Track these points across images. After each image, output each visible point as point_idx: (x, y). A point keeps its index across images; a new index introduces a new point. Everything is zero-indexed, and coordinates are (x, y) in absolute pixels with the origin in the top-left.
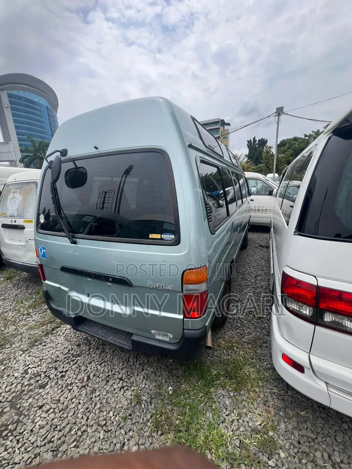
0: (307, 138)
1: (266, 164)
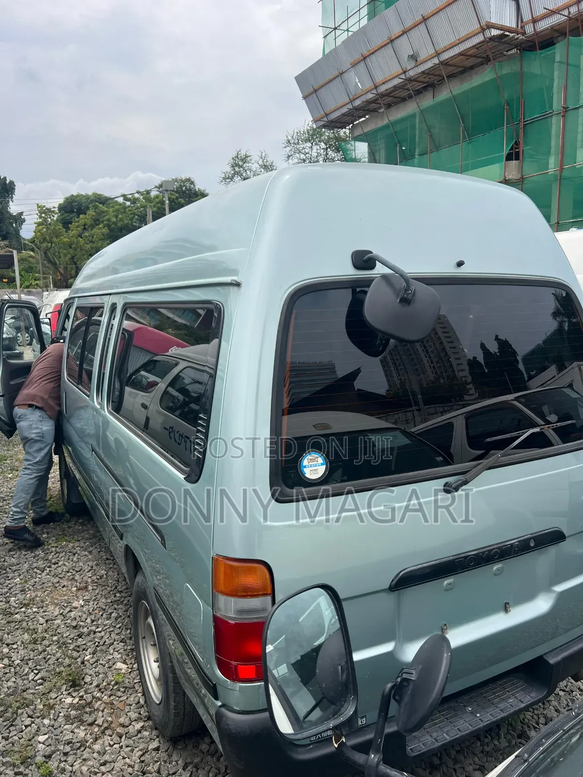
1: (45, 253)
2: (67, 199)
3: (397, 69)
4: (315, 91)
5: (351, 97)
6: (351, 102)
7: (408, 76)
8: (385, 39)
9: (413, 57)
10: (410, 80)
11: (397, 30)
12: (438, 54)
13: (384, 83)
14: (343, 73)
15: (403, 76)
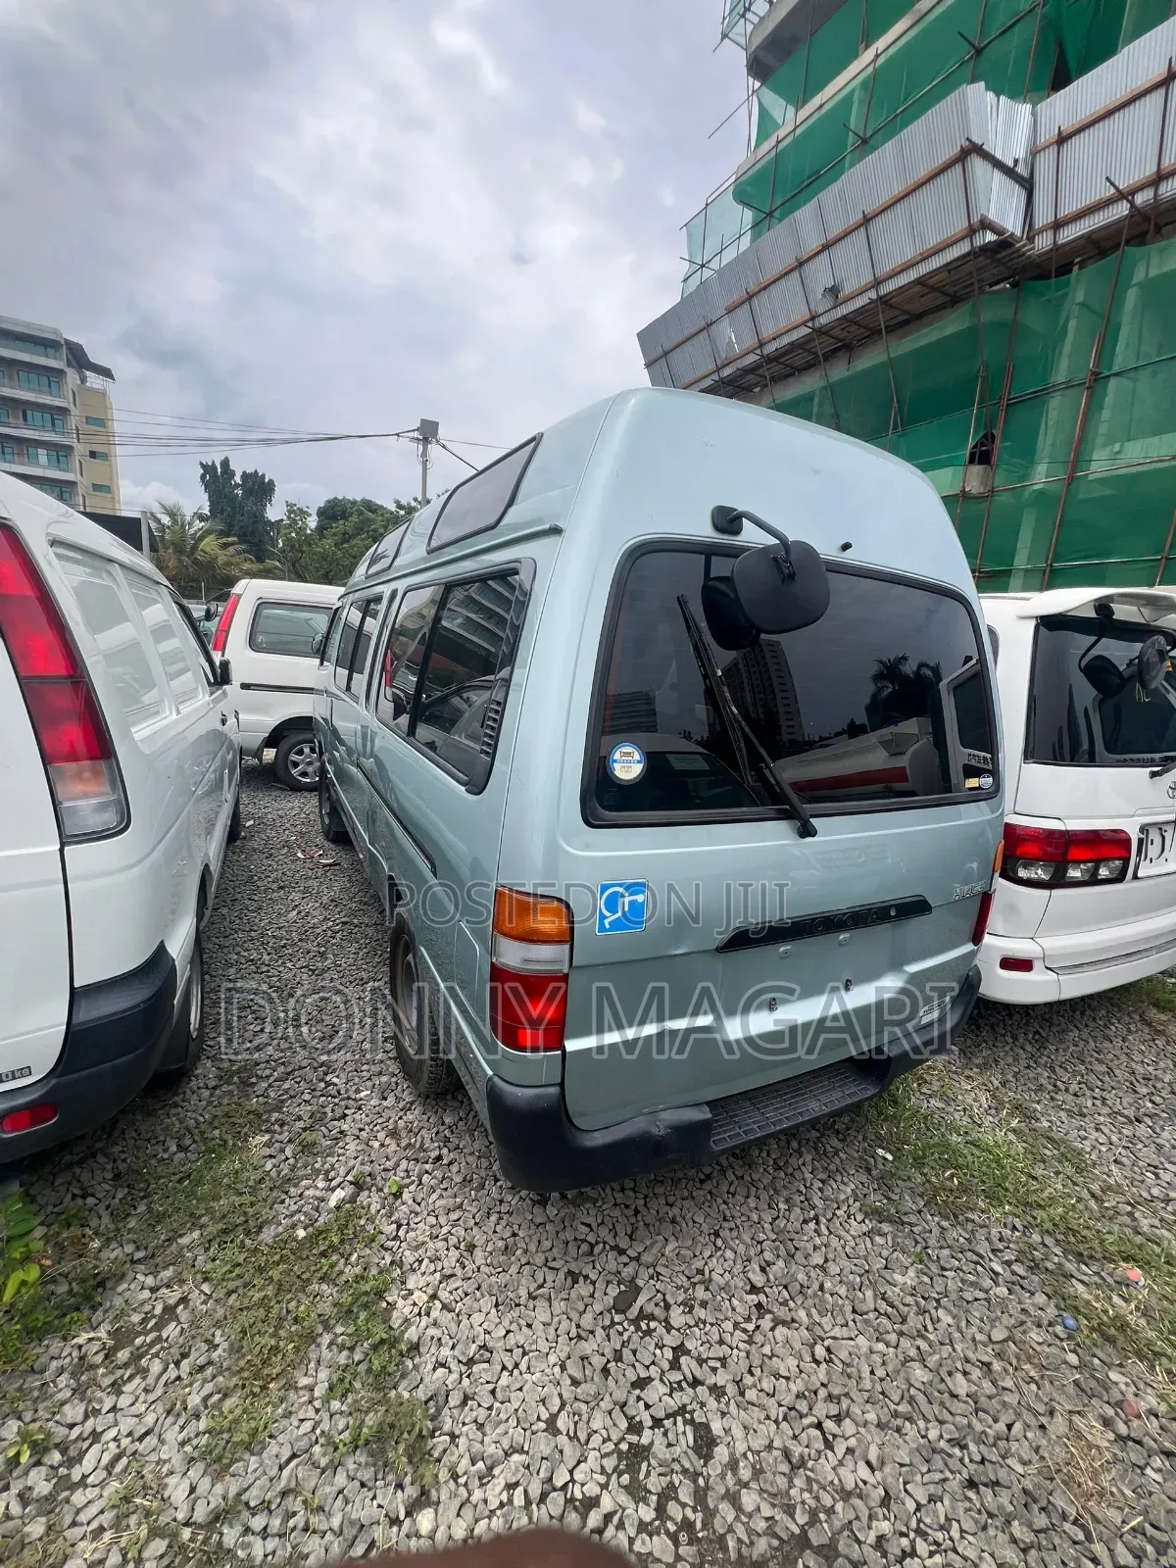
0: (402, 512)
1: (294, 565)
2: (329, 502)
3: (802, 313)
4: (666, 354)
5: (719, 363)
6: (718, 370)
7: (817, 325)
8: (791, 261)
9: (833, 291)
10: (821, 332)
11: (813, 243)
12: (877, 283)
13: (774, 339)
14: (711, 324)
15: (810, 324)
